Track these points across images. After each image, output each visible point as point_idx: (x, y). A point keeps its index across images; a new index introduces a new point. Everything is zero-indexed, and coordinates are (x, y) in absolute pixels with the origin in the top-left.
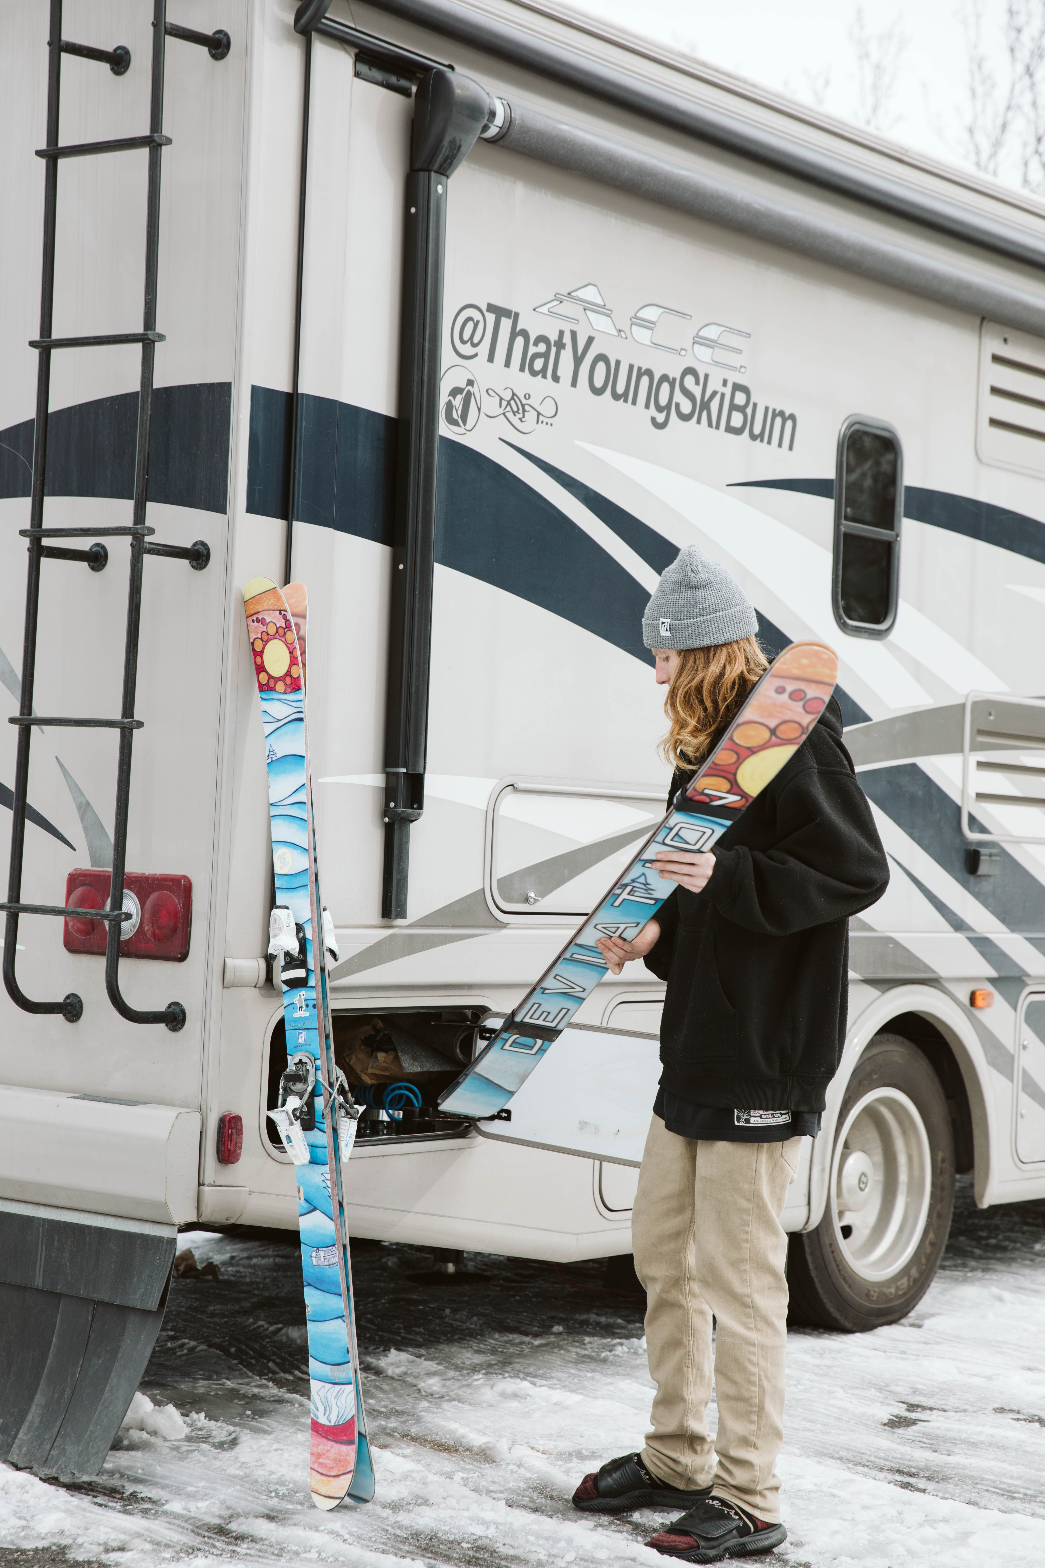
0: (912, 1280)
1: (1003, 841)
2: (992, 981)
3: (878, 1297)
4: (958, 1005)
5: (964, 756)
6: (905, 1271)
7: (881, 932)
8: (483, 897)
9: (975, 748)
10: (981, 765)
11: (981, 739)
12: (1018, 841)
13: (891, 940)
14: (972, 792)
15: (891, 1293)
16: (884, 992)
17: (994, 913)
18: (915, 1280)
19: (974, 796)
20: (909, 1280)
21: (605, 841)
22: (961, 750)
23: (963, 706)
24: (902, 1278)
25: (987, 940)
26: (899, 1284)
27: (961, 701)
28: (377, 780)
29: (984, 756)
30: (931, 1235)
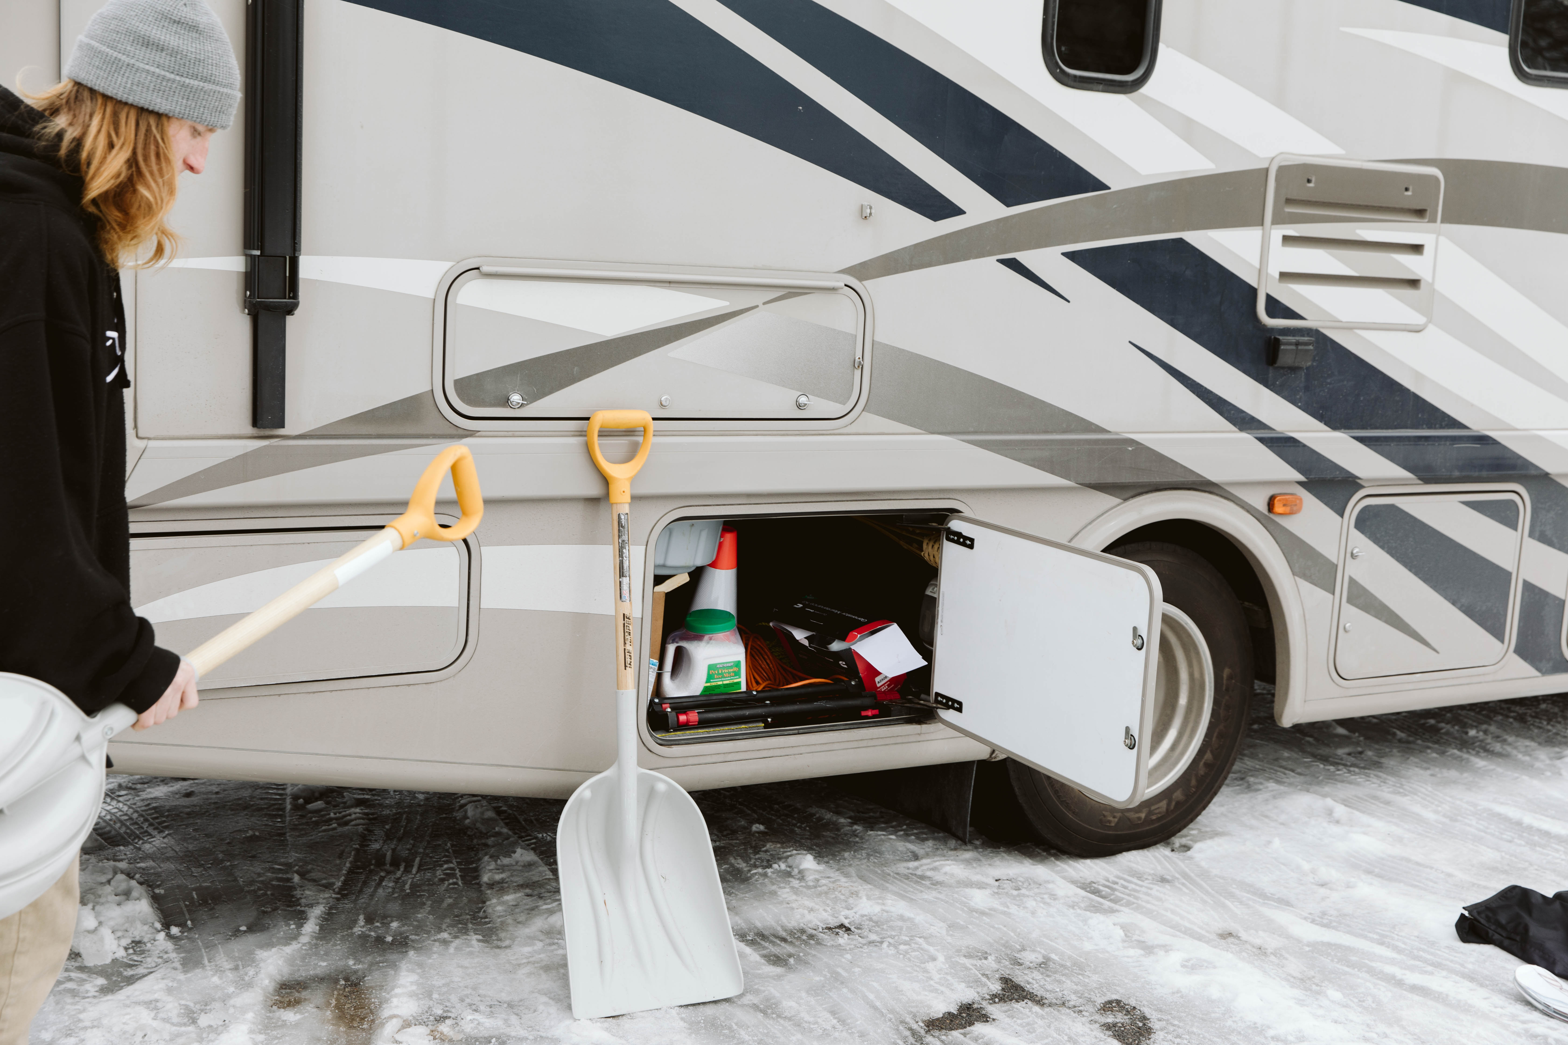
0: (1173, 803)
1: (1323, 328)
2: (1300, 483)
3: (1117, 823)
4: (1248, 511)
5: (1263, 229)
6: (1166, 794)
7: (1117, 433)
8: (433, 401)
9: (1279, 219)
10: (1287, 240)
11: (1289, 209)
12: (1350, 327)
13: (1132, 442)
14: (1274, 272)
15: (1139, 818)
16: (1125, 500)
17: (1306, 409)
18: (1178, 804)
19: (1277, 276)
20: (1169, 805)
21: (642, 333)
22: (1262, 223)
23: (1267, 171)
24: (1160, 801)
25: (1291, 441)
26: (1153, 808)
27: (1264, 165)
28: (236, 264)
29: (1292, 230)
30: (1208, 756)
